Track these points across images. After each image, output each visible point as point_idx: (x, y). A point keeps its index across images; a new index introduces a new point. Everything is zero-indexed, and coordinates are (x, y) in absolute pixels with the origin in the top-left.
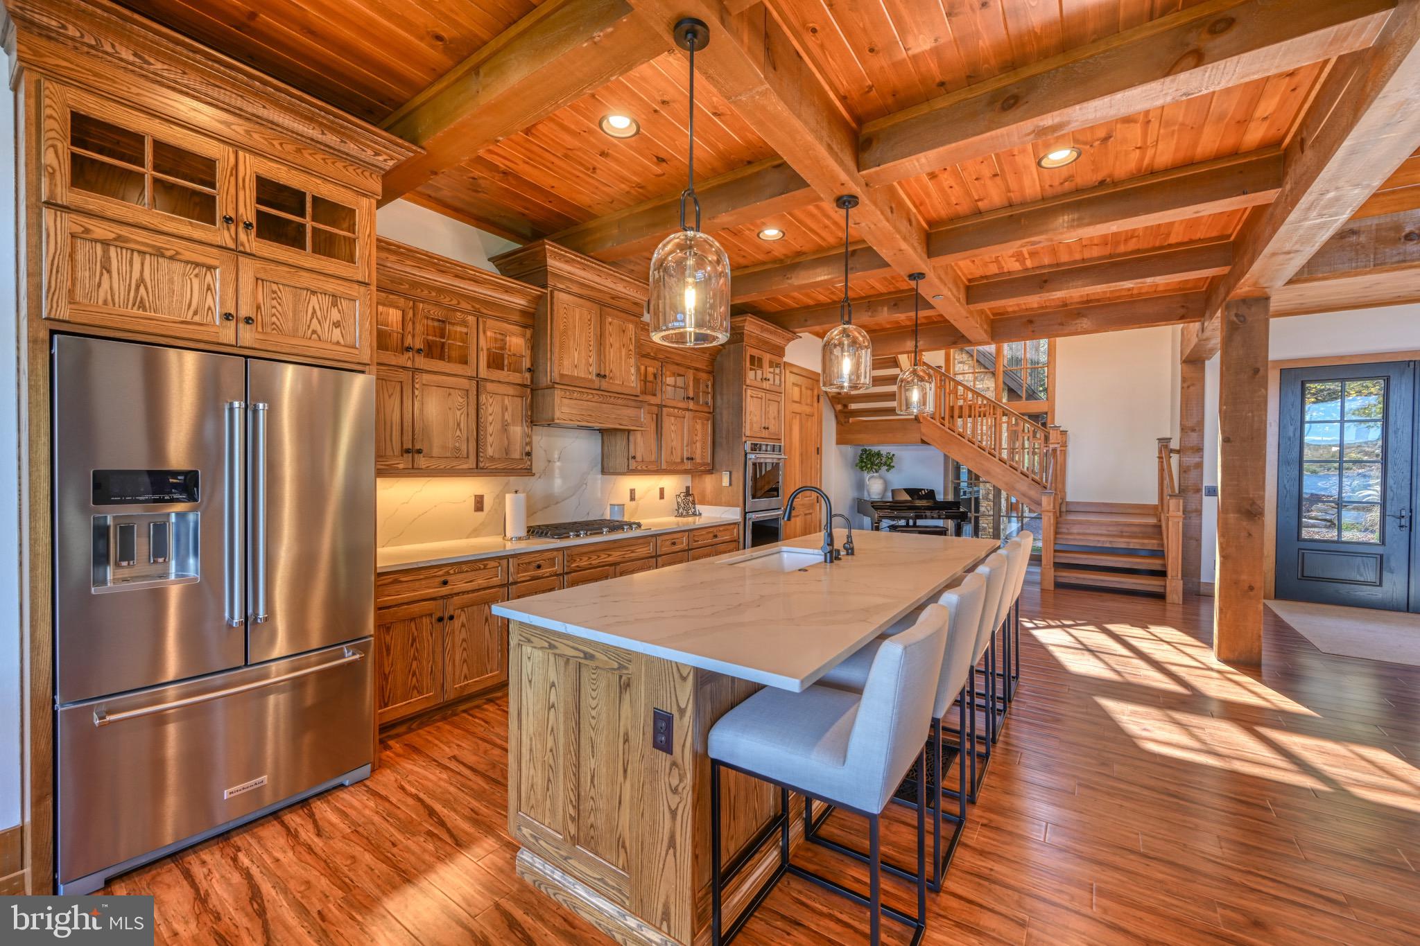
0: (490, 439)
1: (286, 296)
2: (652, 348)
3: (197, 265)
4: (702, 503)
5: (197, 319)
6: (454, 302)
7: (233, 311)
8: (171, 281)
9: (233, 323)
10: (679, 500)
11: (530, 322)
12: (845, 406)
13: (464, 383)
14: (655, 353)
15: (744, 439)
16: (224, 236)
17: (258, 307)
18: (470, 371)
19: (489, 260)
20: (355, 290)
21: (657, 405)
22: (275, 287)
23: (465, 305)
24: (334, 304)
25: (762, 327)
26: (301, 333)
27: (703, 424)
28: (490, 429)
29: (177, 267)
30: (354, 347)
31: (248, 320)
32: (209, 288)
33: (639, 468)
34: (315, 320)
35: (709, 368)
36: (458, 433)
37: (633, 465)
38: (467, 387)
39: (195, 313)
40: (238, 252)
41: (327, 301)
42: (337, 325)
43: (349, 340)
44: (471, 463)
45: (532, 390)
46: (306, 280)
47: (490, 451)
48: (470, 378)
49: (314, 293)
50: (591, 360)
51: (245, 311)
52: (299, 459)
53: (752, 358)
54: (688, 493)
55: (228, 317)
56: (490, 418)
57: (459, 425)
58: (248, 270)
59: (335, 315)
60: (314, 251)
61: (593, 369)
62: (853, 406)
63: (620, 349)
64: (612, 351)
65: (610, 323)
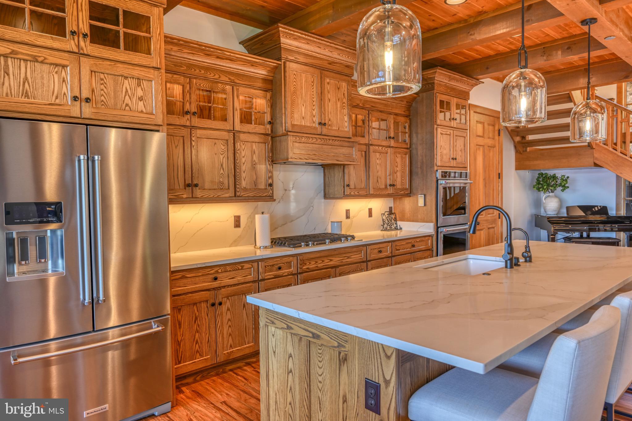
0: (243, 175)
1: (109, 81)
2: (361, 100)
3: (57, 65)
4: (402, 220)
5: (58, 101)
6: (217, 76)
7: (78, 95)
8: (42, 78)
9: (78, 103)
10: (384, 217)
11: (269, 87)
12: (523, 138)
13: (225, 135)
14: (363, 104)
15: (436, 168)
16: (70, 44)
17: (93, 91)
18: (228, 126)
19: (240, 43)
20: (152, 74)
21: (366, 144)
22: (102, 76)
23: (224, 78)
24: (139, 85)
25: (450, 77)
26: (119, 106)
27: (402, 157)
28: (243, 168)
29: (45, 67)
30: (152, 114)
31: (87, 100)
32: (64, 81)
33: (352, 193)
34: (127, 97)
35: (407, 113)
36: (222, 171)
37: (348, 191)
38: (227, 138)
39: (57, 98)
40: (80, 54)
41: (134, 82)
42: (141, 99)
43: (149, 109)
44: (231, 193)
45: (272, 137)
46: (121, 69)
47: (244, 184)
48: (229, 131)
49: (126, 78)
50: (314, 113)
51: (85, 94)
52: (121, 192)
53: (442, 102)
54: (391, 212)
55: (75, 98)
56: (243, 160)
57: (222, 165)
58: (86, 64)
59: (140, 93)
60: (125, 49)
61: (317, 120)
62: (531, 137)
63: (336, 102)
64: (330, 104)
65: (328, 83)
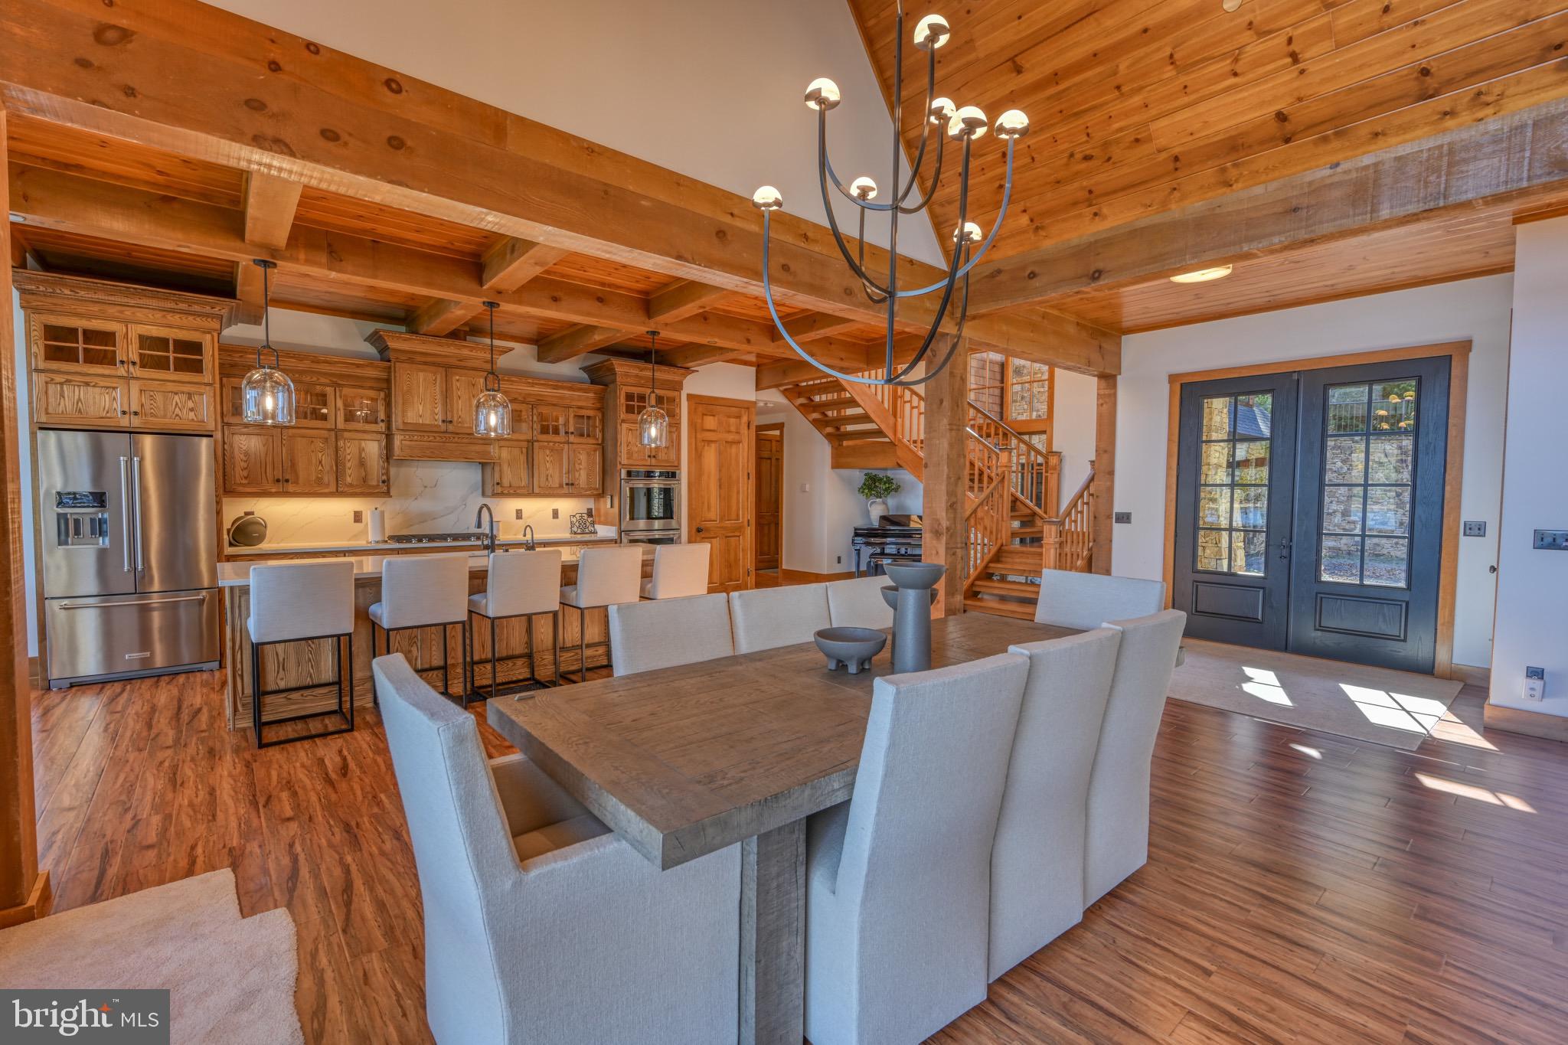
0: (349, 472)
1: (159, 398)
2: (520, 394)
3: (107, 388)
4: (600, 523)
5: (108, 415)
6: (315, 379)
7: (127, 409)
8: (94, 398)
9: (127, 416)
10: (574, 520)
11: (385, 385)
12: (838, 429)
13: (325, 433)
14: (524, 398)
15: (619, 467)
16: (121, 371)
17: (142, 405)
18: (330, 424)
19: (365, 340)
20: (202, 389)
21: (528, 441)
22: (152, 393)
23: (323, 380)
24: (190, 398)
25: (639, 368)
26: (169, 415)
27: (588, 454)
28: (348, 465)
29: (97, 390)
30: (204, 422)
31: (136, 413)
32: (114, 399)
33: (506, 492)
34: (177, 409)
35: (598, 405)
36: (320, 468)
37: (499, 489)
38: (326, 436)
39: (108, 412)
40: (128, 378)
41: (184, 397)
42: (192, 410)
43: (200, 417)
44: (333, 489)
45: (387, 435)
46: (170, 387)
47: (349, 480)
48: (330, 430)
49: (176, 394)
50: (436, 411)
51: (135, 407)
52: (161, 487)
53: (630, 397)
54: (590, 513)
55: (124, 413)
56: (349, 457)
57: (320, 462)
58: (135, 387)
59: (190, 404)
60: (176, 370)
61: (440, 417)
62: (850, 428)
63: (470, 399)
64: (460, 402)
65: (458, 380)
